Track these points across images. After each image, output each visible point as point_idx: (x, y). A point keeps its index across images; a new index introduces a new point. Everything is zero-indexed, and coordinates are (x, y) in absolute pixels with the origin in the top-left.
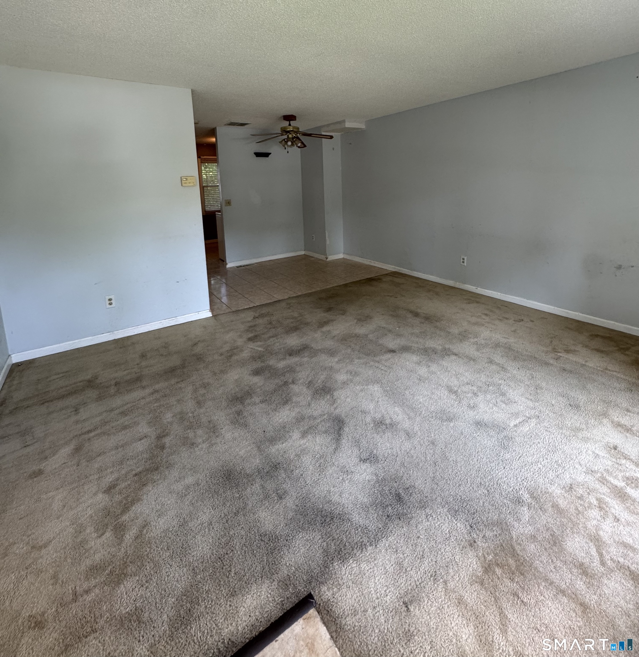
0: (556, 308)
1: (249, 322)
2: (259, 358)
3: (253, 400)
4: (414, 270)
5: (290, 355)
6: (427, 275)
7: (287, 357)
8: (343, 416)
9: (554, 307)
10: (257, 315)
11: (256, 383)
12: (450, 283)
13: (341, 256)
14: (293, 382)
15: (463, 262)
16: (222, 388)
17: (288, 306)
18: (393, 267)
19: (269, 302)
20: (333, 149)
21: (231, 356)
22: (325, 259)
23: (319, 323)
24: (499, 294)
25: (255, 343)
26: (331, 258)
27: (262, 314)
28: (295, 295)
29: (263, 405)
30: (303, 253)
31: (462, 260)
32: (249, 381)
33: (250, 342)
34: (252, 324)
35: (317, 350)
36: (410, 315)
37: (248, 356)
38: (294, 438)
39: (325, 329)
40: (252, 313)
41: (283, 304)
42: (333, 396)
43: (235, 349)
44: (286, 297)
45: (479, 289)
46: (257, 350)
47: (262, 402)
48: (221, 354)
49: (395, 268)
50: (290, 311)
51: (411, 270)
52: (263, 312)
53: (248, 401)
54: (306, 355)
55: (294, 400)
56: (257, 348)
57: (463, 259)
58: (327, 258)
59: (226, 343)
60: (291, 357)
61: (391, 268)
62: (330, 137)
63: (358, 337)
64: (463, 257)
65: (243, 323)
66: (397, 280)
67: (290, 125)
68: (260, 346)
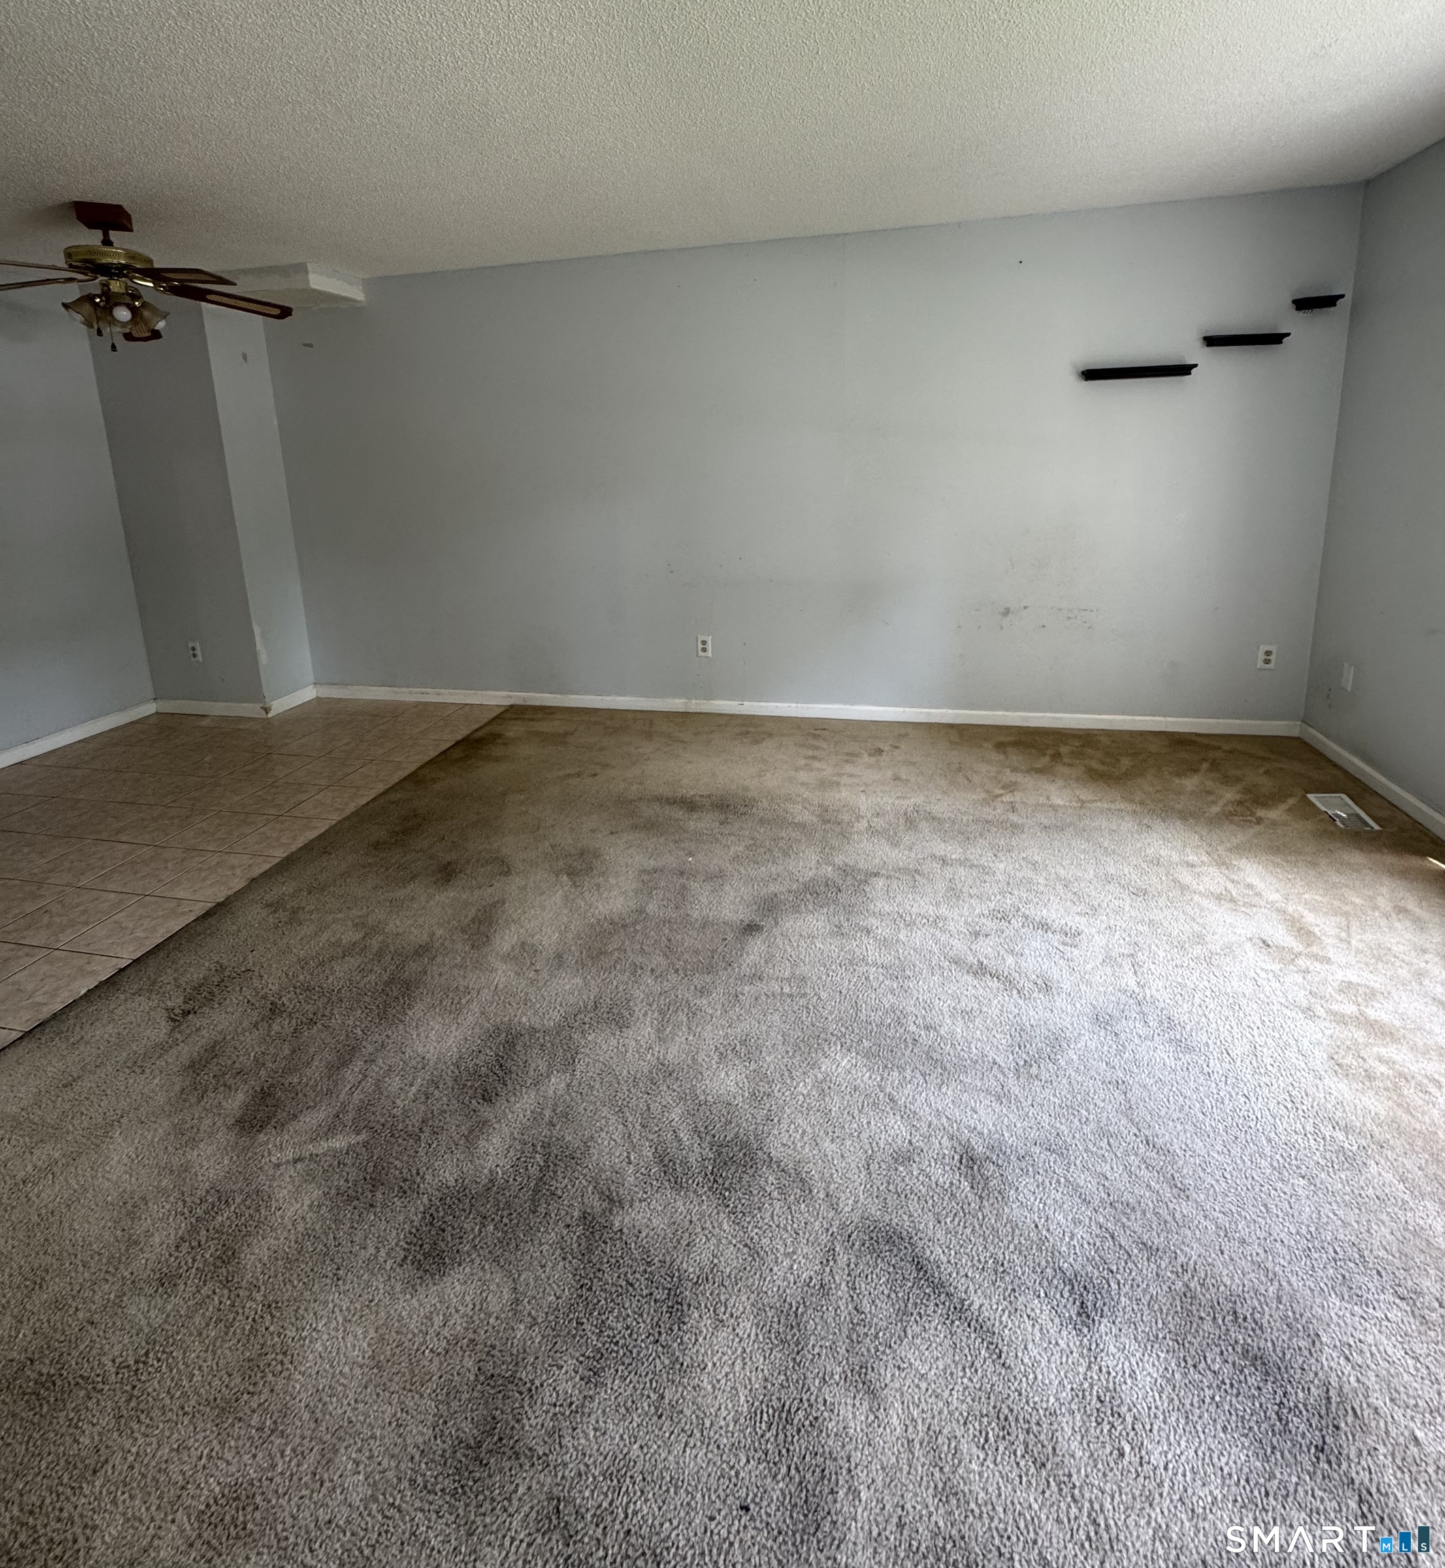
0: (907, 709)
1: (163, 1048)
2: (375, 1183)
3: (548, 1396)
4: (572, 692)
5: (487, 1098)
6: (610, 698)
7: (486, 1112)
8: (874, 1210)
9: (902, 709)
10: (176, 1001)
11: (481, 1306)
12: (676, 704)
13: (308, 694)
14: (613, 1201)
15: (704, 650)
16: (343, 1460)
17: (283, 915)
18: (504, 693)
19: (175, 925)
20: (245, 357)
21: (228, 1256)
22: (263, 714)
23: (463, 931)
24: (794, 705)
25: (293, 1126)
26: (280, 705)
27: (197, 989)
28: (266, 867)
29: (615, 1387)
30: (150, 709)
31: (700, 646)
32: (438, 1320)
33: (262, 1137)
34: (186, 1051)
35: (559, 1028)
36: (679, 814)
37: (315, 1207)
38: (856, 1426)
39: (506, 940)
40: (143, 1004)
41: (254, 914)
42: (778, 1163)
43: (213, 1211)
44: (238, 884)
45: (746, 703)
46: (334, 1153)
47: (593, 1376)
48: (166, 1281)
49: (510, 697)
50: (307, 929)
51: (561, 694)
52: (195, 974)
53: (535, 1421)
54: (543, 1068)
55: (692, 1271)
56: (324, 1145)
57: (704, 643)
58: (267, 710)
59: (131, 1208)
60: (501, 1105)
61: (498, 698)
62: (277, 312)
63: (624, 926)
64: (701, 638)
65: (137, 1065)
66: (544, 727)
67: (107, 242)
68: (330, 1130)
